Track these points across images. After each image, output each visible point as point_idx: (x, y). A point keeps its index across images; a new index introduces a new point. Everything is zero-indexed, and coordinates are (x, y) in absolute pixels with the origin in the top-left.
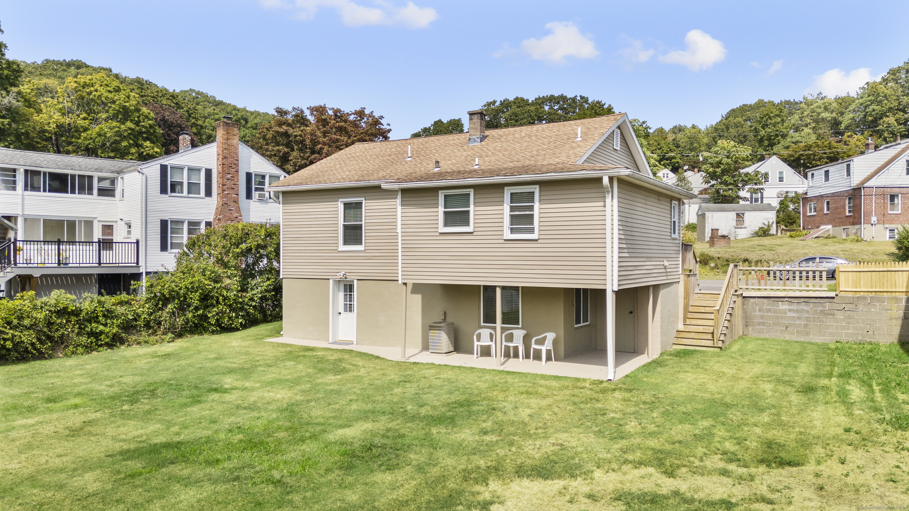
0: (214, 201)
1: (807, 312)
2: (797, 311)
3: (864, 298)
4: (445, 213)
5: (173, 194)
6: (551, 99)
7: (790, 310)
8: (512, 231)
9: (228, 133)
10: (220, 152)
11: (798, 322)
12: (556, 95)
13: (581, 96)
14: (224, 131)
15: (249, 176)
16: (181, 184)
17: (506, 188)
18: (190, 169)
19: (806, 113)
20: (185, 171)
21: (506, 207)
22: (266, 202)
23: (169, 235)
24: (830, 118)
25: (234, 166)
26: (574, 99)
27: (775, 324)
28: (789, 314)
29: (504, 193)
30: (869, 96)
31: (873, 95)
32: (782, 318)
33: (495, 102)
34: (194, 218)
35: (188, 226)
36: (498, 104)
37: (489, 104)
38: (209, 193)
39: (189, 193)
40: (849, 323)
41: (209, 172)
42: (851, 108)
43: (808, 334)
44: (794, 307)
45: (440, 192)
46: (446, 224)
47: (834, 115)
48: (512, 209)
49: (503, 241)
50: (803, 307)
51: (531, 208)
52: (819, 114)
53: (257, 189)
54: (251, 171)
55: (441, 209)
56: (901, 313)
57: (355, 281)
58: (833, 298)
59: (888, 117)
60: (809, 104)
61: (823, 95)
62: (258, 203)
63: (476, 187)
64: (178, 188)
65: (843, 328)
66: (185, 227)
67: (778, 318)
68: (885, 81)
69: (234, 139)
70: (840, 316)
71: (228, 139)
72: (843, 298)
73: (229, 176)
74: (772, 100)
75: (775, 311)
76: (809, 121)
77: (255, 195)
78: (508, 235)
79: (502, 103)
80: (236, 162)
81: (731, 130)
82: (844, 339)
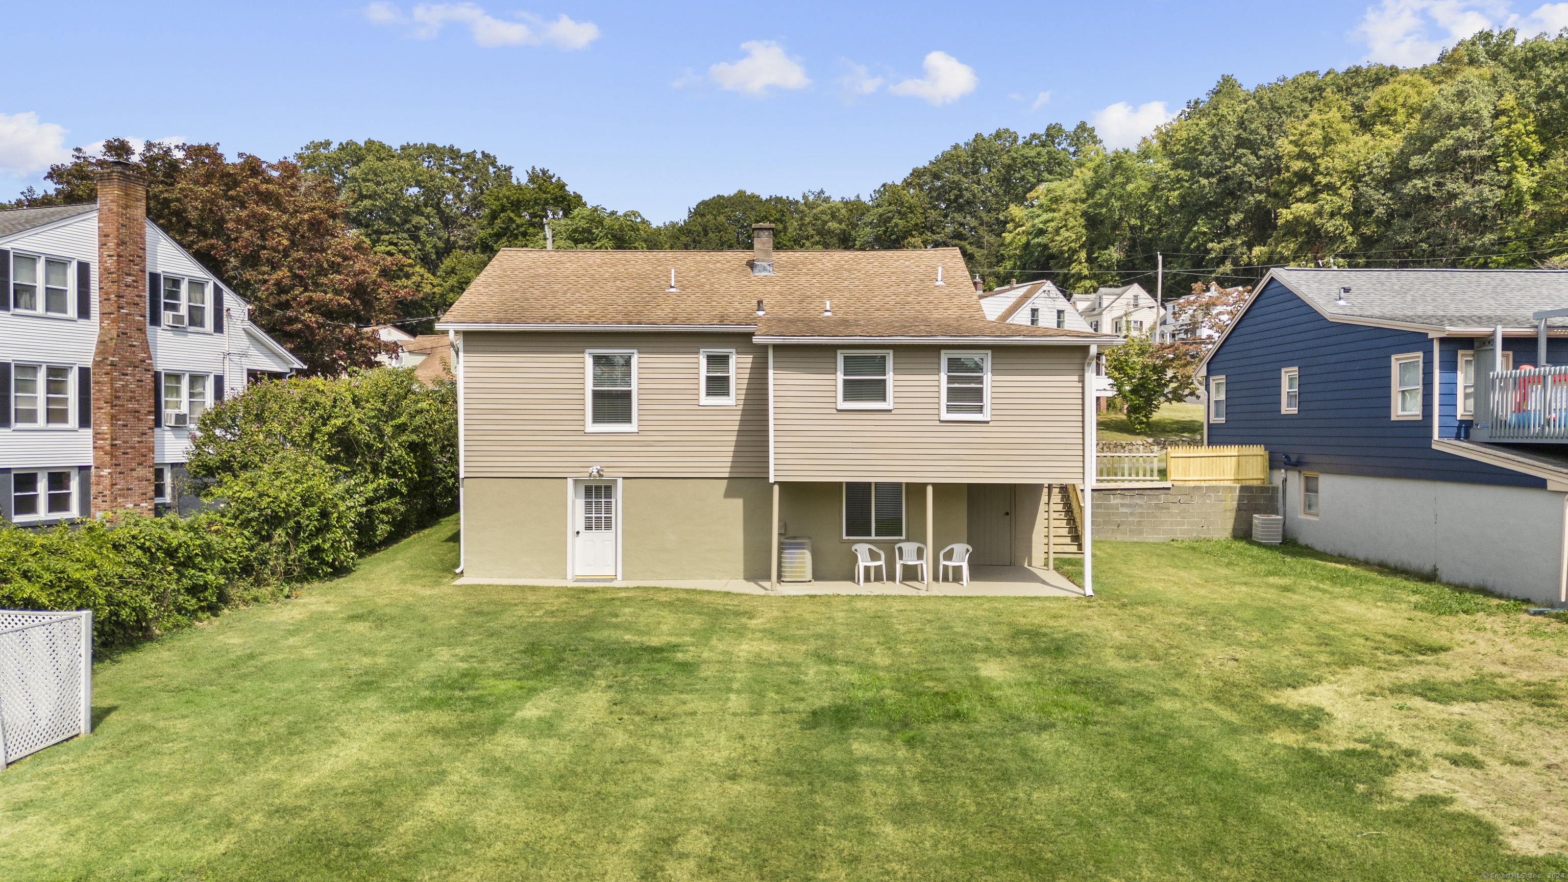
0: (92, 328)
1: (1141, 506)
2: (1130, 506)
3: (1200, 488)
4: (845, 381)
5: (18, 311)
6: (431, 150)
7: (1122, 505)
8: (950, 409)
9: (127, 195)
10: (111, 229)
11: (1130, 519)
12: (440, 145)
13: (483, 153)
14: (121, 190)
15: (154, 277)
16: (31, 290)
17: (943, 352)
18: (50, 262)
19: (807, 220)
20: (41, 266)
21: (944, 377)
22: (184, 331)
23: (13, 394)
24: (838, 231)
25: (137, 260)
26: (471, 156)
27: (1105, 523)
28: (1122, 510)
29: (939, 358)
30: (890, 204)
31: (895, 204)
32: (1113, 514)
33: (327, 144)
34: (58, 360)
35: (48, 375)
36: (334, 146)
37: (317, 146)
38: (84, 311)
39: (47, 310)
40: (1184, 518)
41: (83, 269)
42: (867, 219)
43: (1141, 532)
44: (1127, 501)
45: (839, 352)
46: (846, 398)
47: (843, 226)
48: (951, 380)
49: (938, 423)
50: (1138, 500)
51: (980, 380)
52: (825, 222)
53: (168, 307)
54: (159, 271)
55: (840, 377)
56: (1235, 504)
57: (620, 481)
58: (1169, 489)
59: (913, 236)
60: (809, 205)
61: (826, 195)
62: (170, 334)
63: (896, 348)
64: (24, 298)
65: (1178, 524)
66: (41, 378)
67: (1108, 514)
68: (907, 184)
69: (136, 208)
70: (1175, 510)
71: (127, 207)
72: (1179, 488)
73: (129, 279)
74: (757, 193)
75: (1106, 507)
76: (812, 232)
77: (167, 317)
78: (945, 416)
79: (342, 148)
80: (140, 252)
81: (711, 234)
82: (1178, 536)
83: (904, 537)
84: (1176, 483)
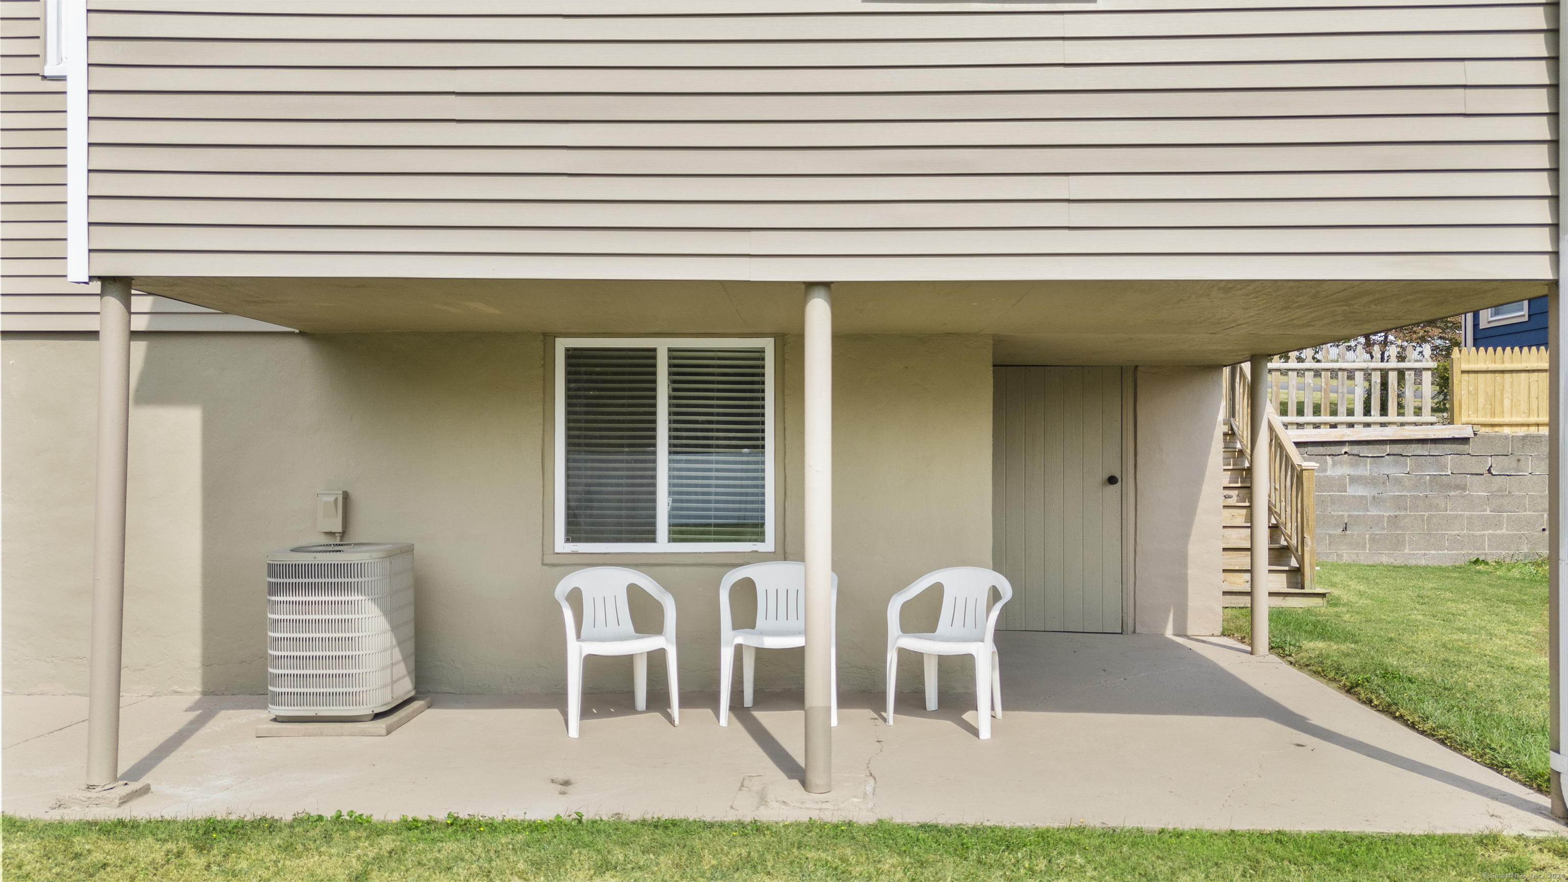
1: (1398, 481)
2: (1373, 481)
3: (1537, 440)
7: (1354, 480)
28: (1350, 490)
32: (1334, 501)
40: (1499, 509)
44: (1365, 470)
50: (1389, 466)
65: (1486, 523)
67: (1321, 502)
70: (1478, 490)
72: (1488, 439)
82: (1490, 553)
83: (768, 545)
84: (1482, 431)
